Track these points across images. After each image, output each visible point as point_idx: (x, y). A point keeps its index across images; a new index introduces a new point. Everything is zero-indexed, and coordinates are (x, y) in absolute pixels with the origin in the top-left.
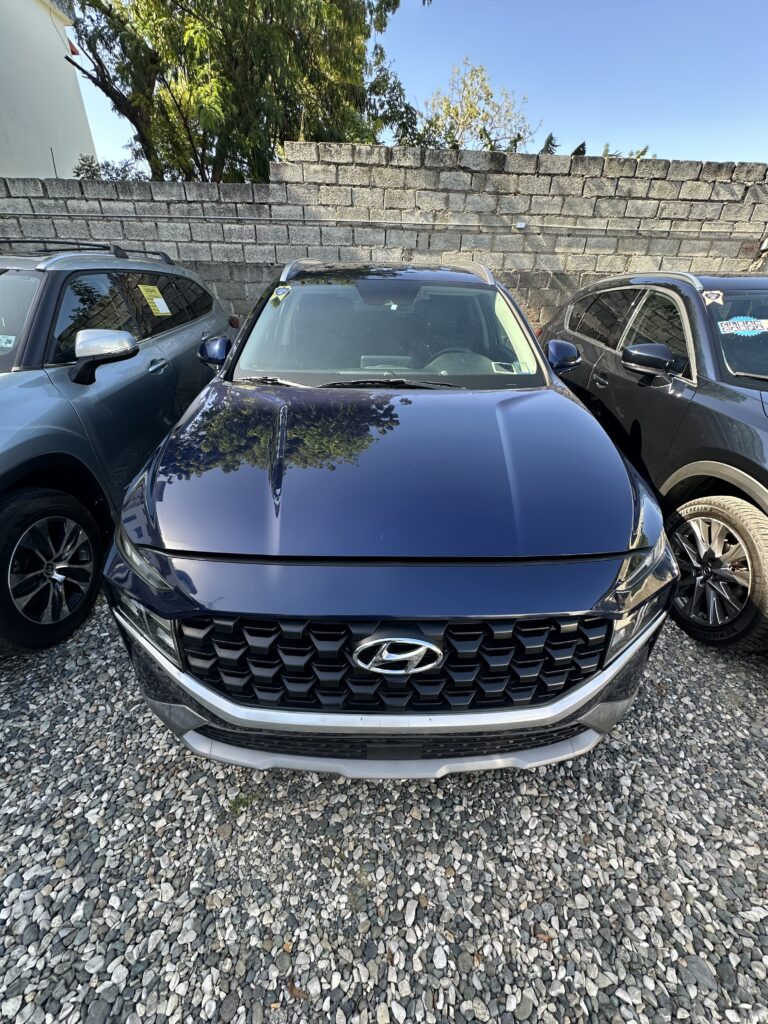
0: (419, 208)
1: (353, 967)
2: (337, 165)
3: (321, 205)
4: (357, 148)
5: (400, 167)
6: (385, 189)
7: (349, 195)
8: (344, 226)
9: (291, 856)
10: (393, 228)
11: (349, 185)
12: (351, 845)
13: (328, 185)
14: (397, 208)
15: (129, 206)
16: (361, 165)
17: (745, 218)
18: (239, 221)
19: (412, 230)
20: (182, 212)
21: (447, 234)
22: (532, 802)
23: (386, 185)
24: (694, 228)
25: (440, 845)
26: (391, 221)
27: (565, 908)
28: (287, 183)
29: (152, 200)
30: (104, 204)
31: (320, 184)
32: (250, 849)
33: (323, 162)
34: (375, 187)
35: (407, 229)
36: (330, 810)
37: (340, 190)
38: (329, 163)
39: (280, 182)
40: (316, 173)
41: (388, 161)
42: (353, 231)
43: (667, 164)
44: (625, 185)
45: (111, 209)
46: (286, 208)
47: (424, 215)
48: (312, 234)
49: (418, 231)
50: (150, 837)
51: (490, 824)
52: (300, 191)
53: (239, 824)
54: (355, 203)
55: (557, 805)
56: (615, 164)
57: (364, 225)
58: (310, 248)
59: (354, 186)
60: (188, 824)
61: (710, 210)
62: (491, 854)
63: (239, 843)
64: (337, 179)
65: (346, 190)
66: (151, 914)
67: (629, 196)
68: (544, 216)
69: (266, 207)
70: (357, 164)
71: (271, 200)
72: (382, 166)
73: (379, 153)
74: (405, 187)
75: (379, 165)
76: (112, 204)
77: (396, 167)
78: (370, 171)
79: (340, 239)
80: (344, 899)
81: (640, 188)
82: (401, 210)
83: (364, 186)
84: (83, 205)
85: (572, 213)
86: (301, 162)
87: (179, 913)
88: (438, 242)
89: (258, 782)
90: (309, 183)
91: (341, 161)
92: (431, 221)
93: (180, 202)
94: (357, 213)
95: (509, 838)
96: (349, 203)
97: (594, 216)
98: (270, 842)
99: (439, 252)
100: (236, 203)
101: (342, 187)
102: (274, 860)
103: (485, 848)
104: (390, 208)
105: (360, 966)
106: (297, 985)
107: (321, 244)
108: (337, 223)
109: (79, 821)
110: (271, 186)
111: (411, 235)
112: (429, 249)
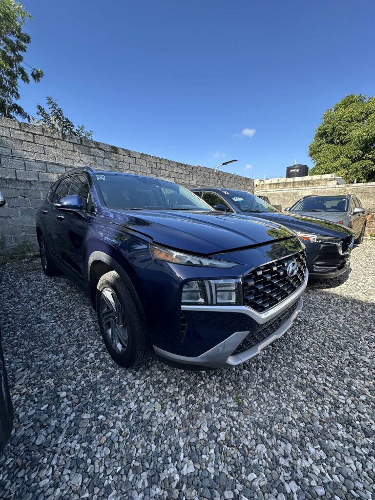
0: (82, 161)
1: (324, 401)
2: (34, 134)
3: (24, 150)
4: (45, 129)
5: (70, 142)
6: (63, 150)
7: (42, 149)
8: (40, 162)
9: (272, 397)
11: (42, 144)
12: (280, 377)
13: (27, 142)
14: (71, 159)
16: (48, 137)
17: (191, 179)
23: (63, 148)
24: (180, 181)
26: (68, 164)
31: (23, 141)
32: (261, 408)
33: (24, 131)
34: (57, 148)
36: (262, 376)
37: (36, 146)
38: (28, 132)
40: (20, 135)
41: (63, 138)
42: (47, 166)
43: (169, 161)
44: (159, 165)
48: (19, 164)
50: (226, 444)
52: (9, 141)
53: (247, 405)
54: (46, 153)
56: (154, 158)
57: (53, 164)
58: (17, 171)
59: (45, 145)
60: (232, 424)
61: (183, 176)
63: (256, 409)
64: (34, 140)
65: (40, 146)
66: (269, 460)
67: (160, 169)
68: (135, 171)
70: (46, 136)
72: (60, 140)
73: (58, 134)
74: (74, 151)
75: (58, 139)
77: (68, 142)
78: (54, 141)
79: (38, 168)
80: (299, 391)
81: (163, 167)
82: (73, 160)
83: (51, 147)
85: (145, 172)
86: (8, 128)
87: (276, 447)
89: (232, 388)
90: (15, 139)
91: (36, 133)
94: (48, 158)
96: (43, 152)
97: (151, 174)
98: (262, 400)
101: (38, 145)
102: (270, 402)
104: (67, 158)
105: (325, 399)
106: (323, 420)
107: (25, 170)
108: (36, 161)
109: (184, 479)
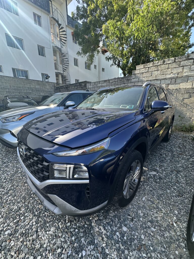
0: (172, 73)
2: (148, 68)
3: (143, 77)
4: (155, 62)
5: (167, 64)
6: (161, 70)
7: (151, 74)
10: (163, 79)
11: (151, 71)
13: (145, 72)
14: (165, 74)
15: (106, 84)
16: (155, 66)
18: (124, 84)
19: (169, 79)
20: (114, 84)
21: (182, 78)
22: (58, 228)
25: (35, 215)
26: (163, 78)
27: (28, 256)
28: (136, 74)
29: (110, 82)
30: (102, 84)
33: (145, 68)
34: (158, 70)
35: (168, 79)
38: (146, 68)
39: (134, 74)
40: (143, 70)
41: (163, 63)
45: (103, 85)
46: (135, 79)
47: (175, 74)
49: (172, 79)
51: (45, 222)
52: (139, 75)
55: (60, 235)
57: (154, 80)
59: (153, 71)
62: (37, 228)
65: (150, 73)
69: (130, 80)
71: (131, 78)
72: (161, 65)
73: (161, 62)
74: (168, 68)
76: (103, 84)
77: (166, 64)
78: (158, 67)
82: (166, 74)
83: (155, 71)
84: (99, 85)
86: (140, 69)
88: (178, 81)
90: (141, 73)
91: (150, 66)
92: (177, 75)
93: (114, 82)
94: (153, 77)
95: (44, 229)
96: (151, 75)
99: (179, 83)
100: (124, 80)
101: (149, 72)
103: (38, 225)
104: (163, 74)
108: (147, 80)
110: (132, 75)
111: (169, 80)
112: (175, 83)
